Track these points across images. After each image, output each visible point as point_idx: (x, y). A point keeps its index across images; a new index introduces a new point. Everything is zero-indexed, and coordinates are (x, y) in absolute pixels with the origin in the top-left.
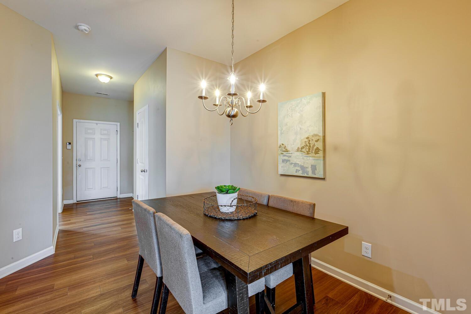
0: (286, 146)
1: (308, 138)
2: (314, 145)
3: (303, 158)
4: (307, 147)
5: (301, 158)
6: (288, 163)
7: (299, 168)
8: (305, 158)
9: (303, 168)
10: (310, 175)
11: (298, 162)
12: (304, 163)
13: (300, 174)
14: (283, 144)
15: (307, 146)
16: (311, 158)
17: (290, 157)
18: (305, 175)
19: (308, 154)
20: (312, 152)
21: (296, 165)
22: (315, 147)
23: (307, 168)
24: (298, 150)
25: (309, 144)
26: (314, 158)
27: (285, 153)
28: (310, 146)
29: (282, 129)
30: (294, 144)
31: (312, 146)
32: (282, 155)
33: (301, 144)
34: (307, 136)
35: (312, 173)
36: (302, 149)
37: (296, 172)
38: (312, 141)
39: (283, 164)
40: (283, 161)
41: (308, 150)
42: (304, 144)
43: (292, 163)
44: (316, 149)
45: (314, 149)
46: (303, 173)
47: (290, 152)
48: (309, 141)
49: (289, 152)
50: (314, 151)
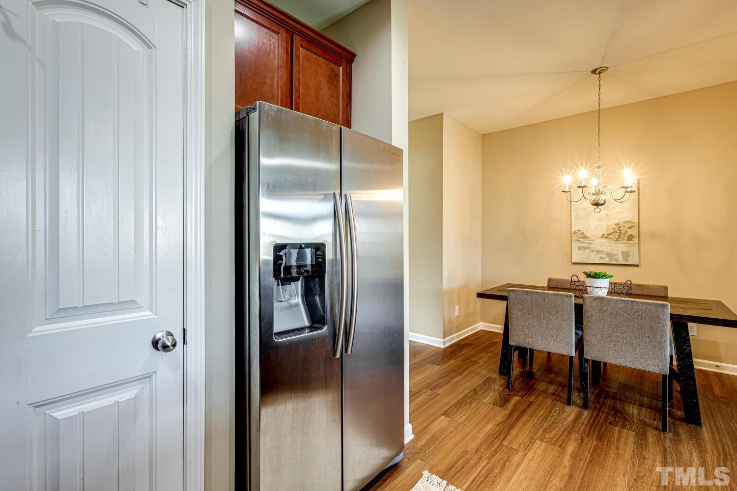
0: (585, 232)
1: (617, 224)
2: (627, 232)
3: (610, 245)
4: (617, 234)
5: (608, 245)
6: (587, 250)
7: (604, 256)
8: (613, 245)
9: (609, 255)
10: (621, 261)
11: (603, 249)
12: (612, 250)
13: (606, 261)
14: (579, 230)
15: (617, 232)
16: (621, 245)
17: (591, 244)
18: (614, 262)
19: (617, 240)
20: (624, 239)
21: (598, 252)
22: (628, 234)
23: (616, 255)
24: (603, 236)
25: (620, 230)
26: (626, 245)
27: (582, 240)
28: (620, 233)
29: (578, 214)
30: (596, 230)
31: (623, 232)
32: (577, 242)
33: (607, 231)
34: (616, 222)
35: (624, 260)
36: (608, 235)
37: (600, 259)
38: (623, 227)
39: (579, 252)
40: (580, 248)
41: (617, 237)
42: (611, 231)
43: (594, 251)
44: (629, 236)
45: (627, 236)
46: (610, 260)
47: (591, 239)
48: (620, 227)
49: (588, 239)
50: (626, 238)
